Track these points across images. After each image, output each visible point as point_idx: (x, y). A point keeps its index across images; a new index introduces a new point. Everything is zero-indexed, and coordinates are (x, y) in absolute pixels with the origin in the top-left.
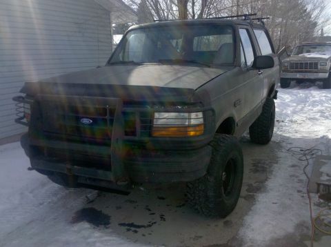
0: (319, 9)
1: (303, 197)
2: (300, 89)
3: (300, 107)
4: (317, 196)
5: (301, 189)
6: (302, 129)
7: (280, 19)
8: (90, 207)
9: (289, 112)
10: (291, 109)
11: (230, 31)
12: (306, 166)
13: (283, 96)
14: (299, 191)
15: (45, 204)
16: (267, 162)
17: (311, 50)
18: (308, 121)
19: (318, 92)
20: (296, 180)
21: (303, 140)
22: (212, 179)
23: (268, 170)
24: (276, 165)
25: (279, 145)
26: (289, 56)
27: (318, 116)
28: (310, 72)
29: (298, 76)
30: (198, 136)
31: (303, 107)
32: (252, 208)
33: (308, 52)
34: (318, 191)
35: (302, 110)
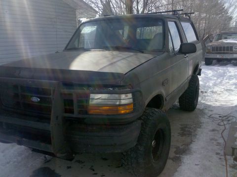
0: (234, 7)
1: (220, 159)
2: (219, 66)
3: (219, 80)
4: (232, 159)
5: (219, 152)
6: (220, 99)
7: (205, 15)
8: (46, 166)
9: (211, 85)
10: (213, 82)
11: (160, 23)
12: (224, 131)
13: (207, 72)
14: (217, 154)
15: (11, 162)
16: (192, 127)
17: (228, 37)
18: (225, 92)
19: (233, 69)
20: (215, 143)
21: (221, 108)
22: (142, 149)
23: (193, 134)
24: (199, 129)
25: (202, 112)
26: (211, 41)
27: (233, 87)
28: (227, 53)
29: (218, 56)
30: (128, 113)
31: (222, 81)
32: (178, 170)
33: (226, 38)
34: (233, 154)
35: (221, 82)
